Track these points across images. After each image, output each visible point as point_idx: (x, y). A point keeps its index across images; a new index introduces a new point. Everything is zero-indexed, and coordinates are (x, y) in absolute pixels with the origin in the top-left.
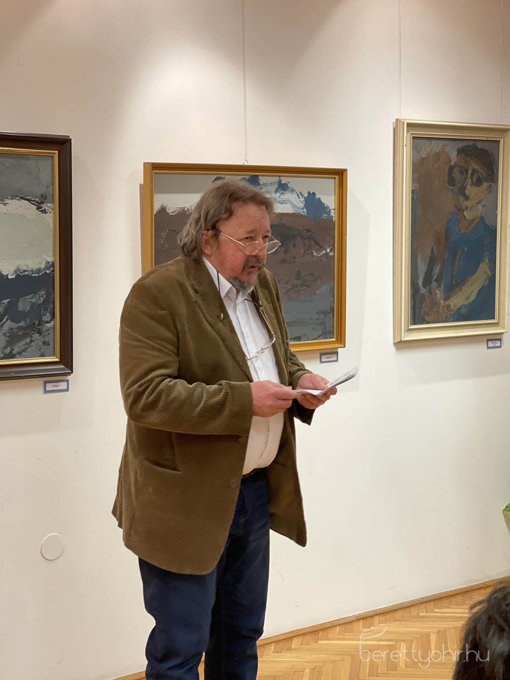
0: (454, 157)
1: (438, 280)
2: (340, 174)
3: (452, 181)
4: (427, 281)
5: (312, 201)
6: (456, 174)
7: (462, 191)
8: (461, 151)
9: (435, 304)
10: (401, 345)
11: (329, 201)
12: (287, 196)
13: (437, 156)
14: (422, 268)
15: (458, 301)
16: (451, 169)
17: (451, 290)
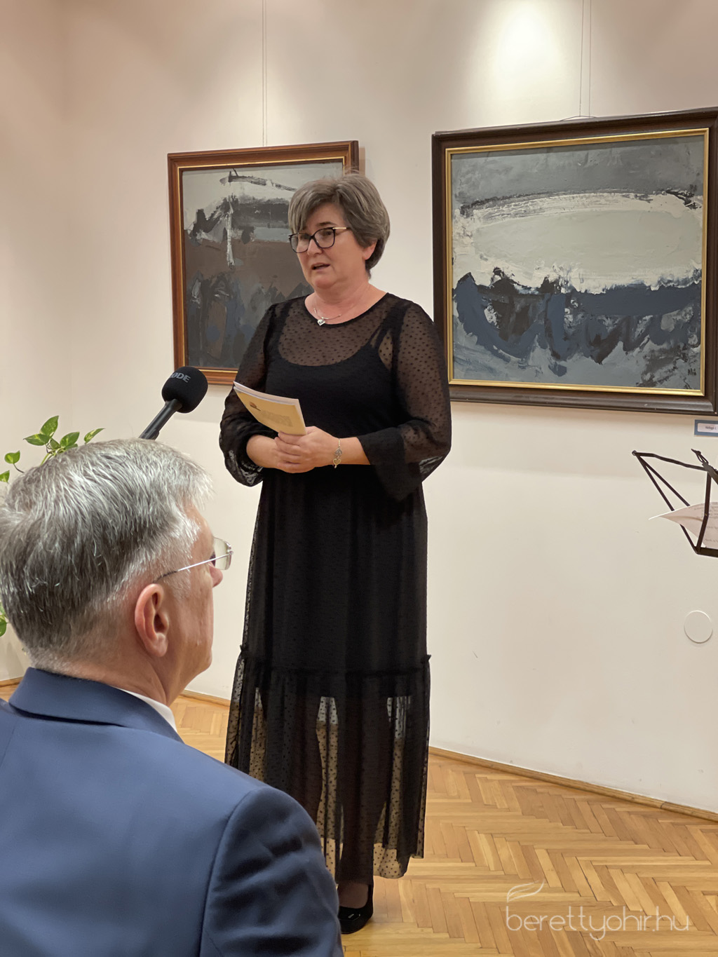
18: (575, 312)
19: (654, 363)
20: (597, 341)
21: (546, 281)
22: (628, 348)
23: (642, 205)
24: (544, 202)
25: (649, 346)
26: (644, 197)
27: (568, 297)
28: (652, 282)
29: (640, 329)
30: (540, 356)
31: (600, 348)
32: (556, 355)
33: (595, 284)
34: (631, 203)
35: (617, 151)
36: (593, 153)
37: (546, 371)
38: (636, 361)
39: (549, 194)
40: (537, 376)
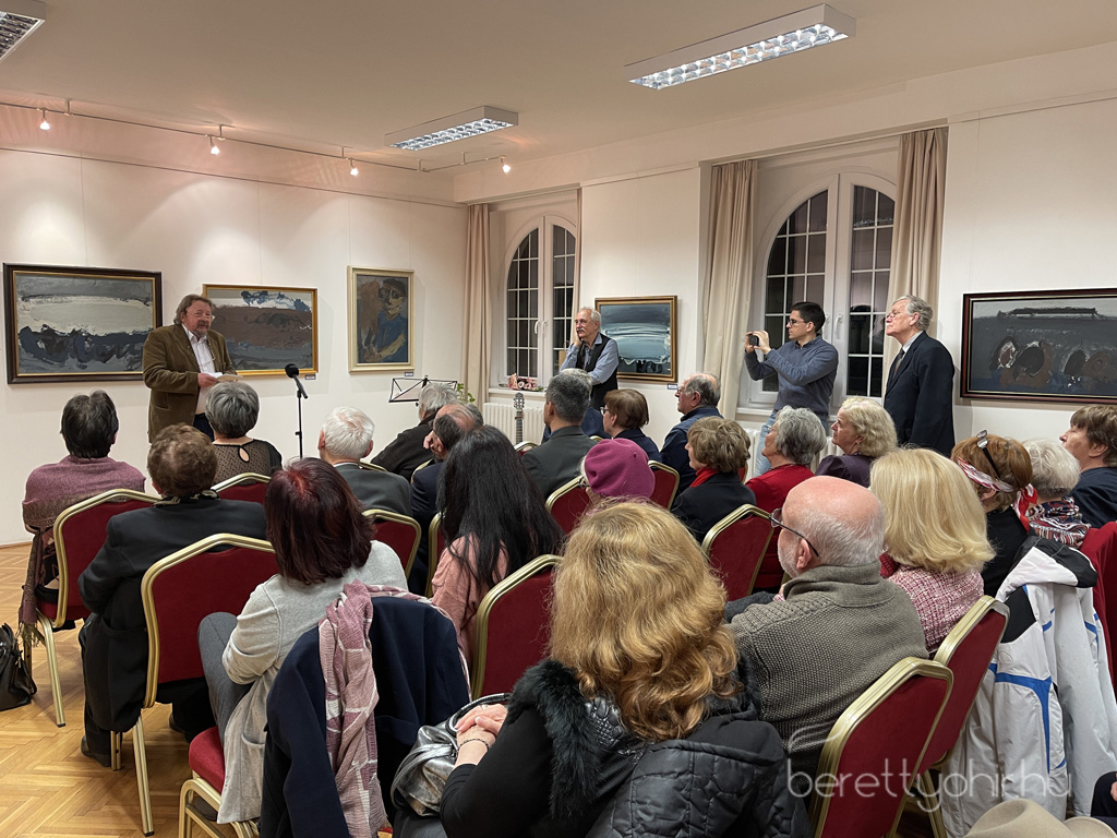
0: (381, 285)
1: (374, 343)
2: (315, 291)
3: (381, 296)
4: (367, 343)
5: (298, 303)
6: (383, 292)
7: (387, 301)
8: (384, 282)
9: (372, 354)
10: (351, 372)
11: (309, 304)
12: (284, 300)
13: (372, 284)
14: (364, 337)
15: (386, 353)
16: (380, 290)
17: (380, 349)
18: (90, 343)
19: (132, 362)
20: (103, 354)
21: (74, 330)
22: (118, 357)
23: (124, 303)
24: (73, 298)
25: (130, 356)
26: (125, 300)
27: (86, 337)
28: (129, 331)
29: (124, 350)
30: (72, 362)
31: (105, 357)
32: (80, 361)
33: (101, 333)
34: (119, 302)
35: (111, 282)
36: (98, 282)
37: (75, 367)
38: (124, 361)
39: (75, 295)
40: (70, 369)
